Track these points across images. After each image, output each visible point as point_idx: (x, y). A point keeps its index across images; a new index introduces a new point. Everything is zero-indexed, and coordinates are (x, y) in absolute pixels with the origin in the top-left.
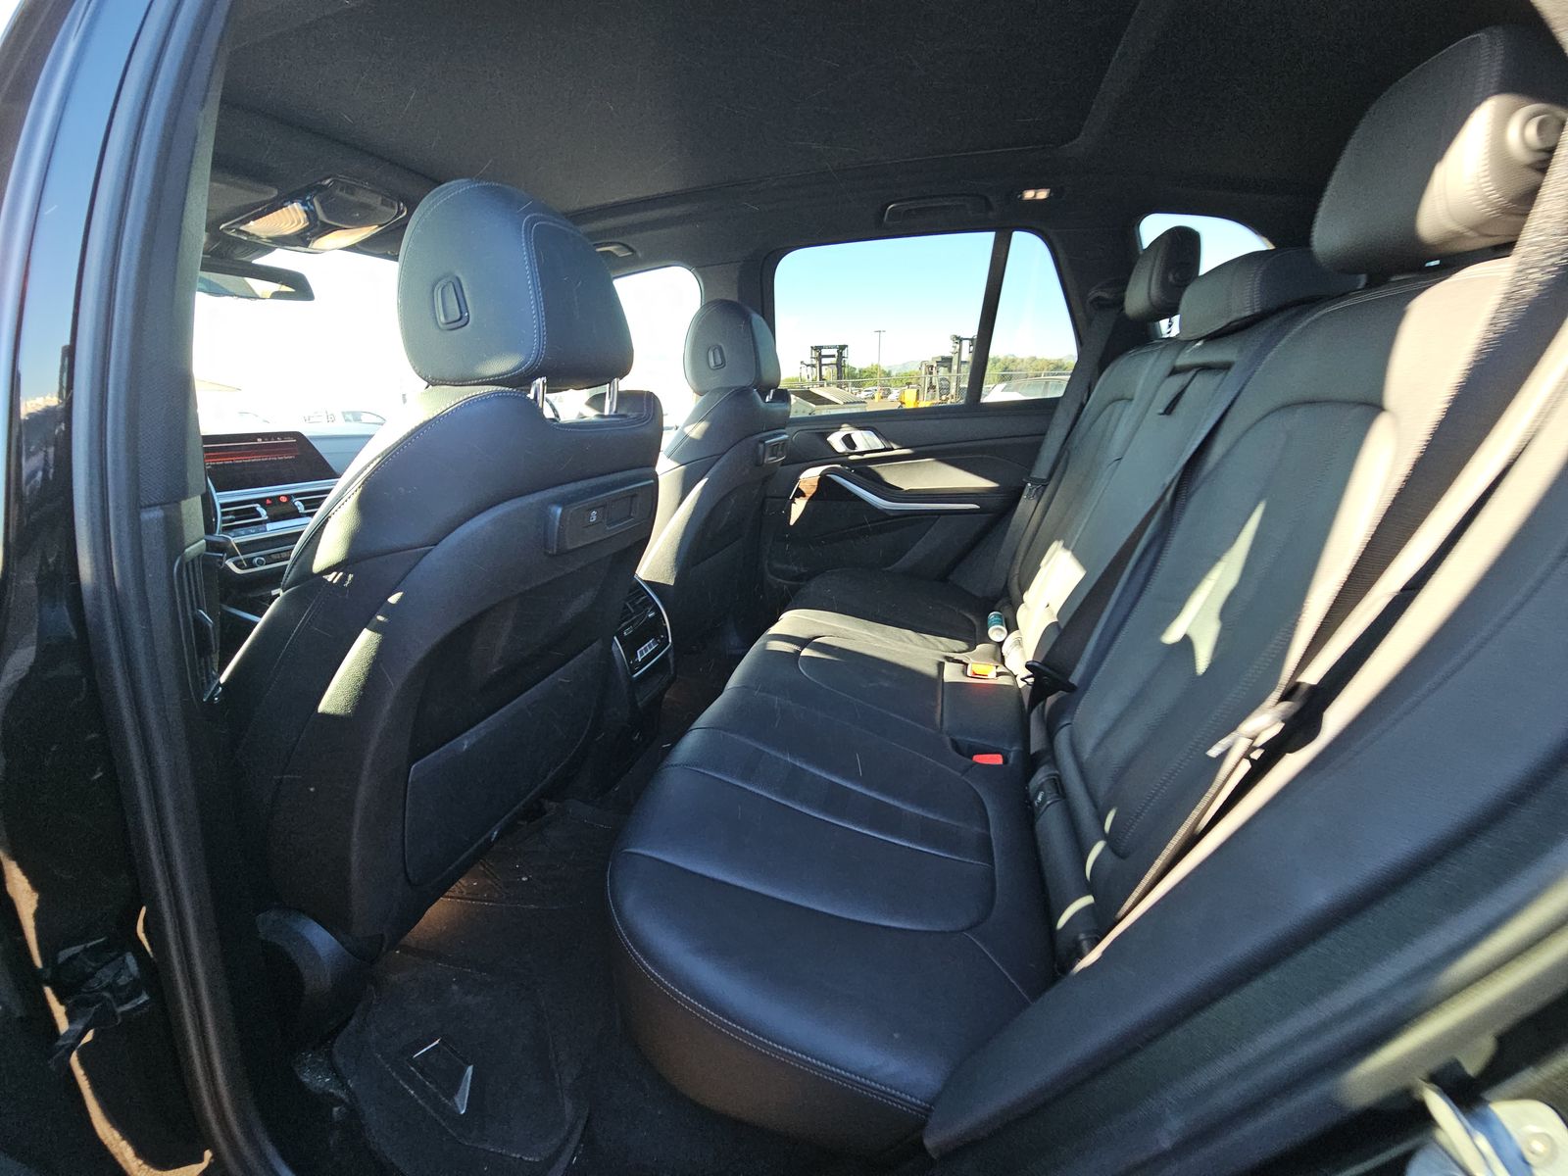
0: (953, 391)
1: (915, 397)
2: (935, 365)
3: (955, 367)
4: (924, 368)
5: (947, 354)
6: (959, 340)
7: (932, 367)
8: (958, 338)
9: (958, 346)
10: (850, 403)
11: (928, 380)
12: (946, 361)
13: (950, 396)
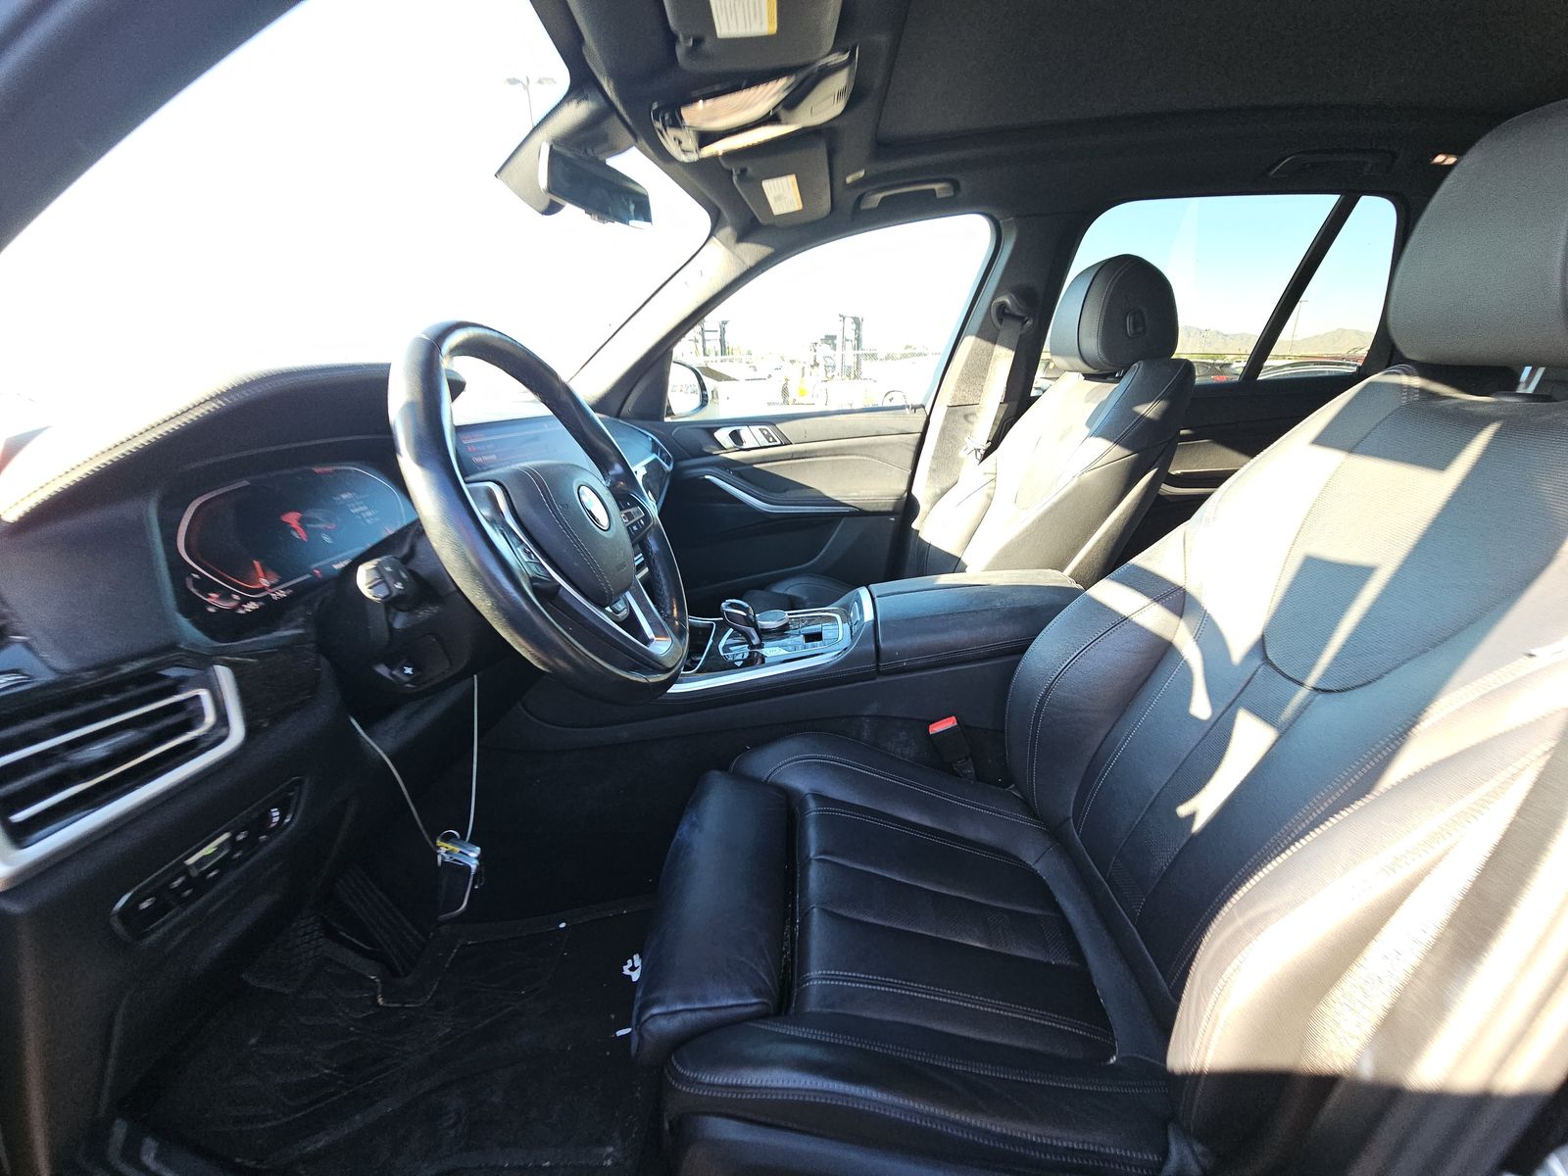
0: (838, 369)
1: (801, 374)
2: (820, 342)
3: (839, 345)
4: (808, 346)
5: (831, 332)
6: (844, 317)
7: (817, 343)
8: (842, 316)
9: (842, 324)
11: (812, 358)
12: (830, 339)
13: (835, 374)
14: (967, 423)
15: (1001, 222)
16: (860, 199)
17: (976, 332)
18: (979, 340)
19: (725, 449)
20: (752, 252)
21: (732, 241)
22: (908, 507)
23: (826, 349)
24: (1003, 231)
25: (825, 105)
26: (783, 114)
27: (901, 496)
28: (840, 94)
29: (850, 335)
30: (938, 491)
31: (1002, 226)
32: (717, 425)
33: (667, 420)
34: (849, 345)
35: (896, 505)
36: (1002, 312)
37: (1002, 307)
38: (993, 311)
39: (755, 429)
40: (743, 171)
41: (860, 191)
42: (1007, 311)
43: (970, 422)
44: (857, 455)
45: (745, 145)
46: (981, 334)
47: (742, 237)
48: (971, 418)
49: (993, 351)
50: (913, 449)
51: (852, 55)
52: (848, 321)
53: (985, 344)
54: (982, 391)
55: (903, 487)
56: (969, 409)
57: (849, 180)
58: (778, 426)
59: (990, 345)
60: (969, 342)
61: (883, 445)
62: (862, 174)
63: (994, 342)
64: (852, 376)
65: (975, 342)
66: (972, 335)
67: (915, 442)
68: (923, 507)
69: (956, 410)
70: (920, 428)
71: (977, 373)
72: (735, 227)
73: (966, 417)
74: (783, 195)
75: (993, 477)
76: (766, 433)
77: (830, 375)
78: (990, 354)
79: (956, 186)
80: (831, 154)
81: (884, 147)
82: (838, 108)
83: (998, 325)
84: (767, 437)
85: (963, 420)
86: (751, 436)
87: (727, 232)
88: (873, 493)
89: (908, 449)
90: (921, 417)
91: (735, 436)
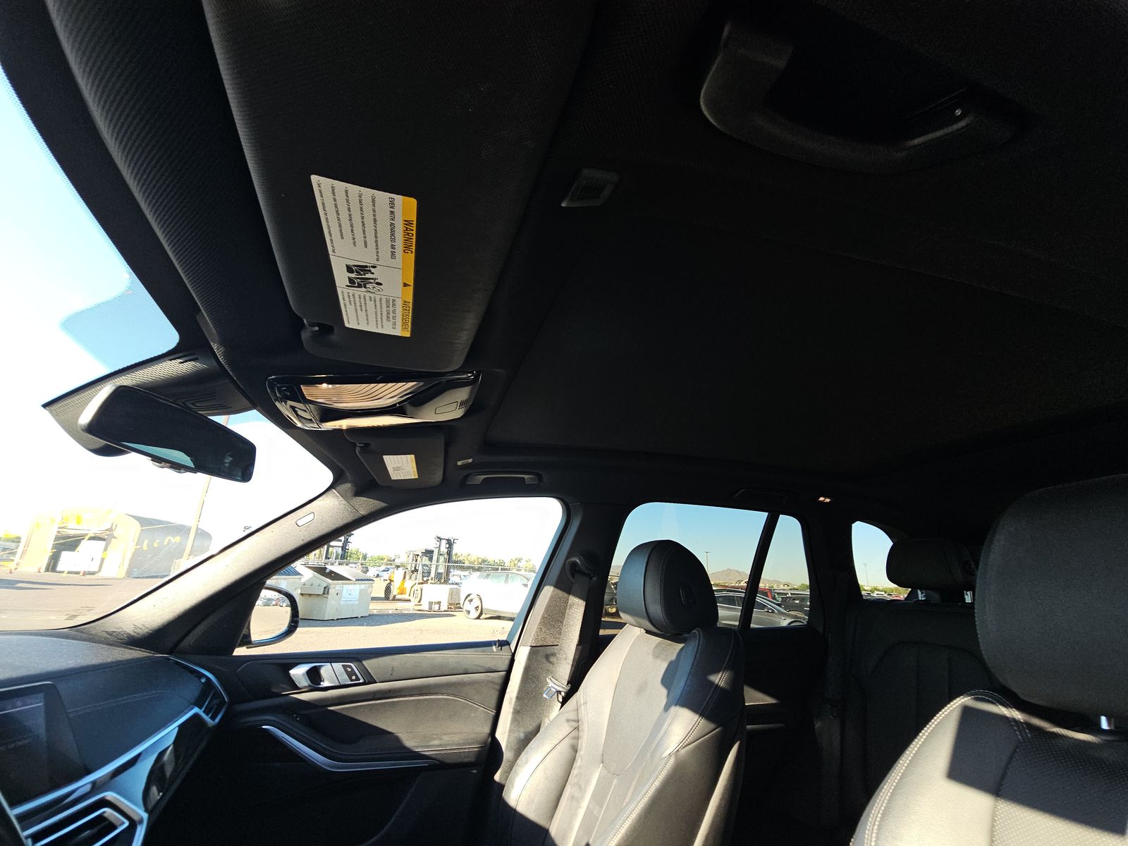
0: (433, 575)
1: (403, 577)
2: (420, 554)
3: (435, 558)
4: (411, 556)
5: (430, 548)
6: (440, 539)
7: (418, 555)
8: (439, 538)
9: (438, 543)
10: (361, 580)
11: (413, 565)
12: (429, 553)
13: (430, 578)
14: (548, 664)
15: (570, 505)
16: (467, 477)
17: (554, 583)
18: (556, 590)
19: (299, 688)
20: (365, 505)
21: (349, 494)
22: (491, 754)
23: (425, 560)
24: (572, 510)
25: (447, 409)
26: (409, 408)
27: (485, 743)
28: (462, 404)
29: (444, 549)
30: (522, 735)
31: (571, 508)
32: (294, 661)
33: (240, 651)
34: (442, 559)
35: (479, 754)
36: (574, 568)
37: (574, 564)
38: (567, 567)
39: (338, 666)
40: (367, 445)
41: (465, 473)
42: (577, 569)
43: (550, 662)
44: (443, 694)
45: (371, 426)
46: (558, 585)
47: (359, 492)
48: (552, 659)
49: (568, 599)
50: (498, 687)
51: (477, 377)
52: (444, 542)
53: (560, 593)
54: (560, 634)
55: (487, 730)
56: (550, 650)
57: (459, 463)
58: (364, 663)
59: (566, 595)
60: (548, 591)
61: (471, 683)
62: (470, 460)
63: (569, 593)
64: (442, 581)
65: (553, 591)
66: (551, 585)
67: (500, 681)
68: (507, 755)
69: (539, 650)
70: (505, 666)
71: (555, 618)
72: (355, 484)
73: (547, 657)
74: (401, 467)
75: (575, 725)
76: (349, 670)
77: (425, 579)
78: (566, 602)
79: (540, 477)
80: (447, 445)
81: (488, 446)
82: (457, 413)
83: (571, 578)
84: (350, 674)
85: (544, 660)
86: (331, 673)
87: (347, 486)
88: (456, 738)
89: (493, 688)
90: (505, 654)
91: (314, 675)
